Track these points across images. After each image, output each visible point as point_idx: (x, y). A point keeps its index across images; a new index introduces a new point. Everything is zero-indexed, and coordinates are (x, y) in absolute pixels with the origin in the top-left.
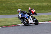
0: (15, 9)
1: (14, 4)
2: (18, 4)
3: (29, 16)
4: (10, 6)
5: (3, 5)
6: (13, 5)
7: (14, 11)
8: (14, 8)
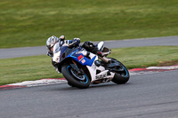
0: (10, 29)
2: (19, 13)
3: (88, 54)
6: (3, 15)
8: (4, 24)
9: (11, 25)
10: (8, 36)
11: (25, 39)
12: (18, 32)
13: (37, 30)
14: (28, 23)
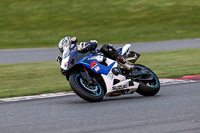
0: (122, 23)
1: (116, 3)
2: (132, 4)
4: (102, 11)
5: (75, 6)
6: (114, 6)
7: (115, 32)
8: (115, 17)
9: (123, 18)
10: (120, 30)
11: (138, 34)
12: (131, 25)
13: (152, 23)
14: (142, 16)
